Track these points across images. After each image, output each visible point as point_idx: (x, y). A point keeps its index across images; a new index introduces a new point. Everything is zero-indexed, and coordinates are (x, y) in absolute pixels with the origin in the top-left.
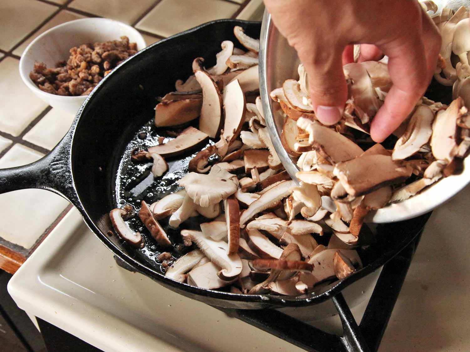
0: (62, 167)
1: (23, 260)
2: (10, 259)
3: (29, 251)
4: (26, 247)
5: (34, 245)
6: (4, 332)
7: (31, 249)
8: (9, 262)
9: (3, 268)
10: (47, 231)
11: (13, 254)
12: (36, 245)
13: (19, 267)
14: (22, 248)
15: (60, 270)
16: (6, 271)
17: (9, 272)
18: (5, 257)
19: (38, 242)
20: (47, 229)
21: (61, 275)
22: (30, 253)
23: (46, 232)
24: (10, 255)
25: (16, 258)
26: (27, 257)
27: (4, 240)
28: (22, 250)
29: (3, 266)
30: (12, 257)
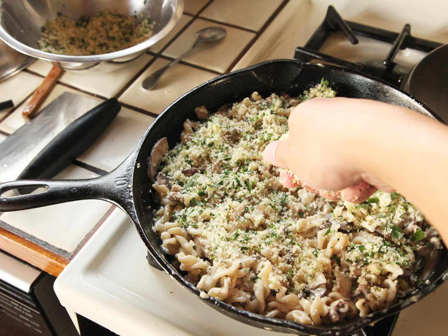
0: (124, 184)
1: (66, 262)
2: (55, 262)
3: (72, 254)
4: (68, 250)
5: (76, 249)
6: (41, 332)
7: (73, 252)
8: (53, 264)
9: (47, 270)
10: (88, 236)
11: (58, 257)
12: (78, 249)
13: (63, 269)
14: (66, 252)
15: (99, 270)
16: (49, 273)
17: (51, 274)
18: (50, 259)
19: (80, 247)
20: (87, 235)
21: (99, 275)
22: (73, 257)
23: (86, 238)
24: (55, 258)
25: (60, 260)
26: (70, 259)
27: (50, 245)
28: (65, 254)
29: (47, 269)
30: (56, 260)
